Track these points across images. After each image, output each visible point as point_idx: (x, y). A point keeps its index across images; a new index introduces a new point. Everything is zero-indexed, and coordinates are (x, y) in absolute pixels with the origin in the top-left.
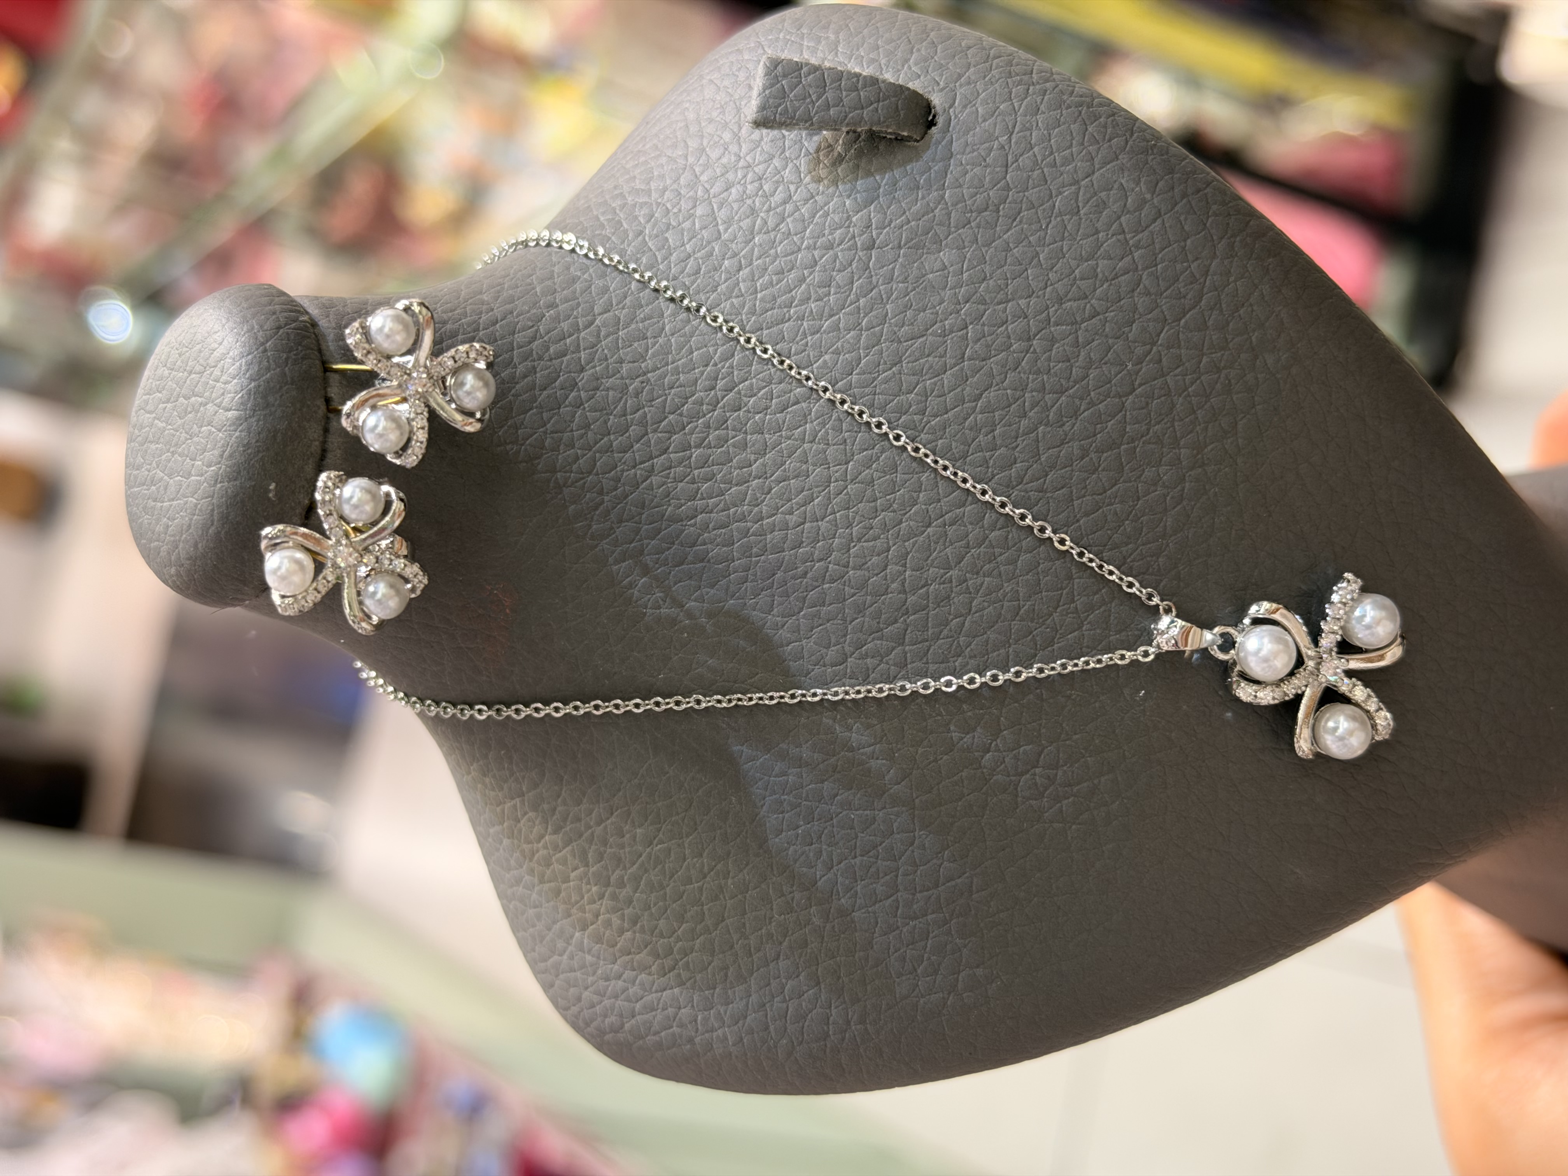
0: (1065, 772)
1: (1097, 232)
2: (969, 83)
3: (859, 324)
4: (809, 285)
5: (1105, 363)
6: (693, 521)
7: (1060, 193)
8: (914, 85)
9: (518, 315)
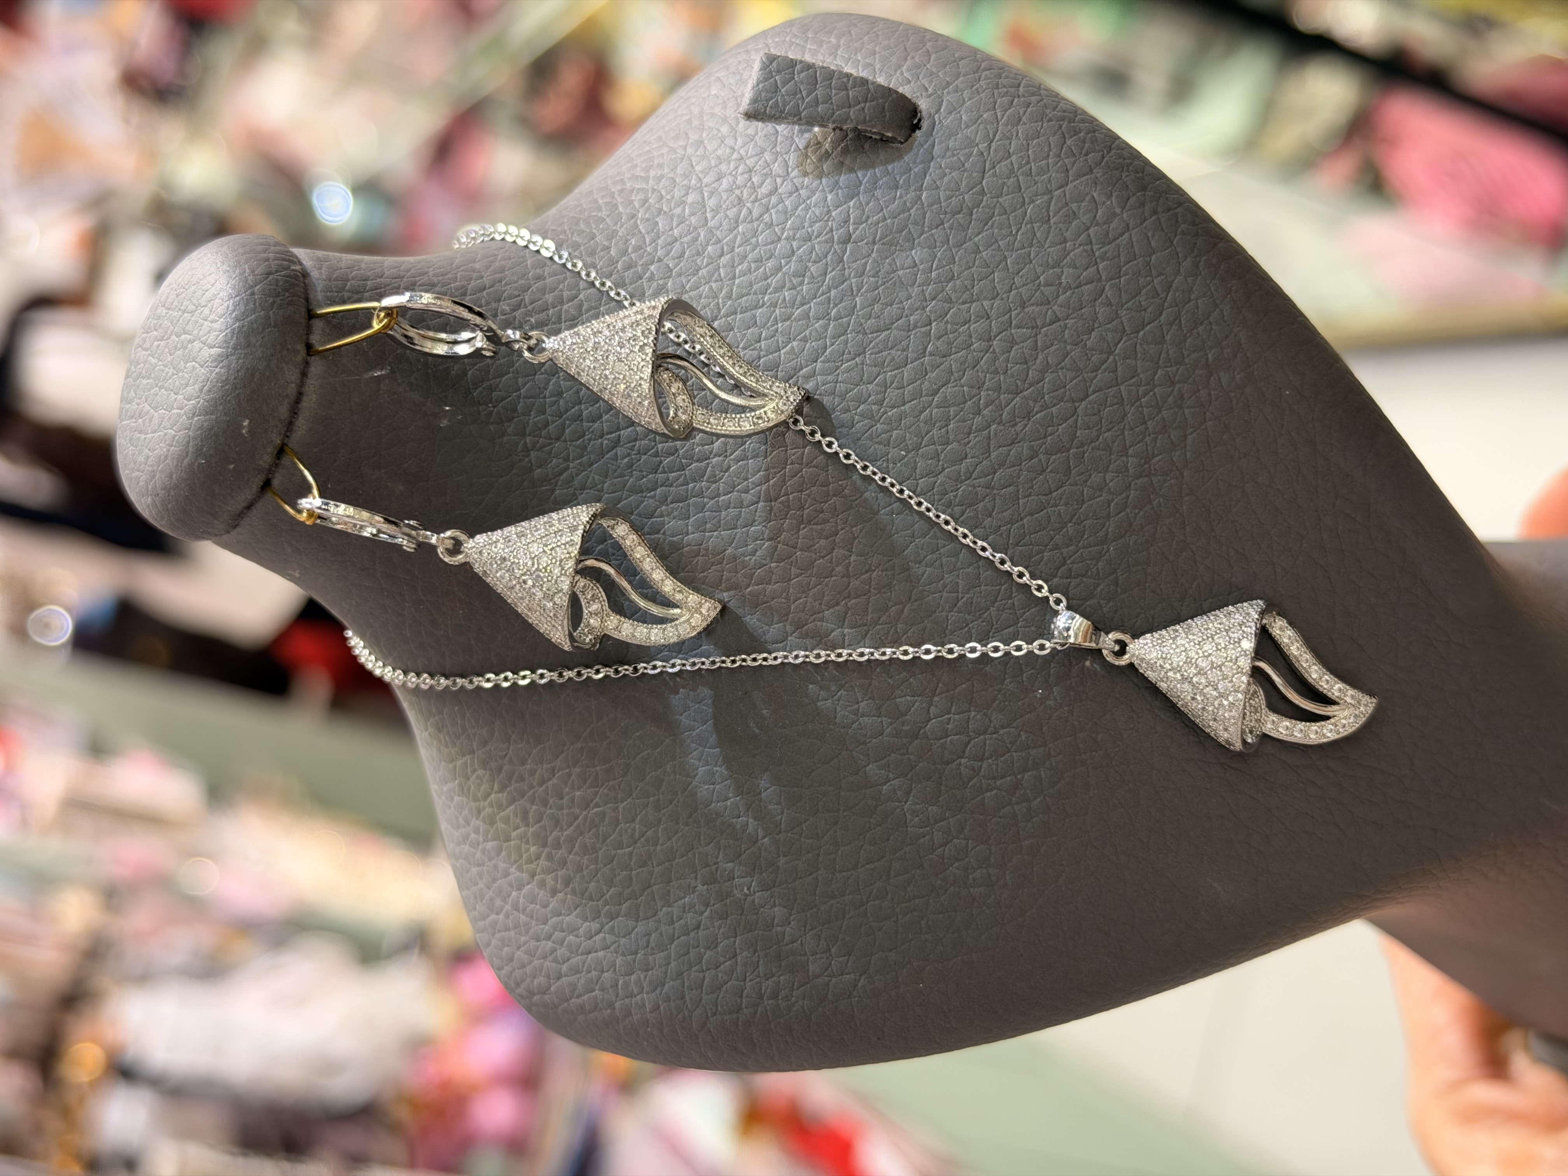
0: (990, 766)
1: (1065, 241)
2: (956, 91)
3: (828, 314)
4: (784, 274)
5: (1062, 368)
6: (652, 493)
7: (1033, 201)
8: (905, 90)
9: (506, 284)
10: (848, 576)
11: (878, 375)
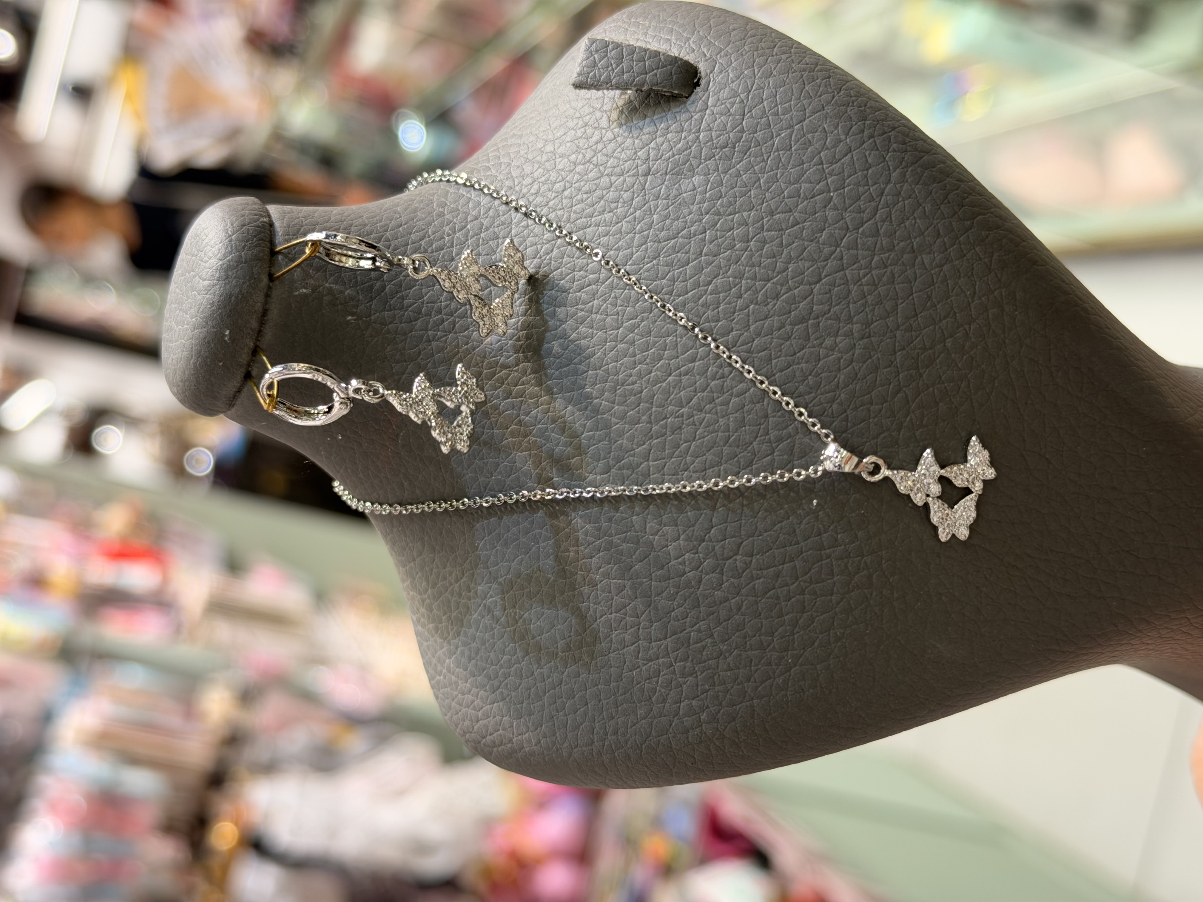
10: (650, 423)
11: (669, 272)
